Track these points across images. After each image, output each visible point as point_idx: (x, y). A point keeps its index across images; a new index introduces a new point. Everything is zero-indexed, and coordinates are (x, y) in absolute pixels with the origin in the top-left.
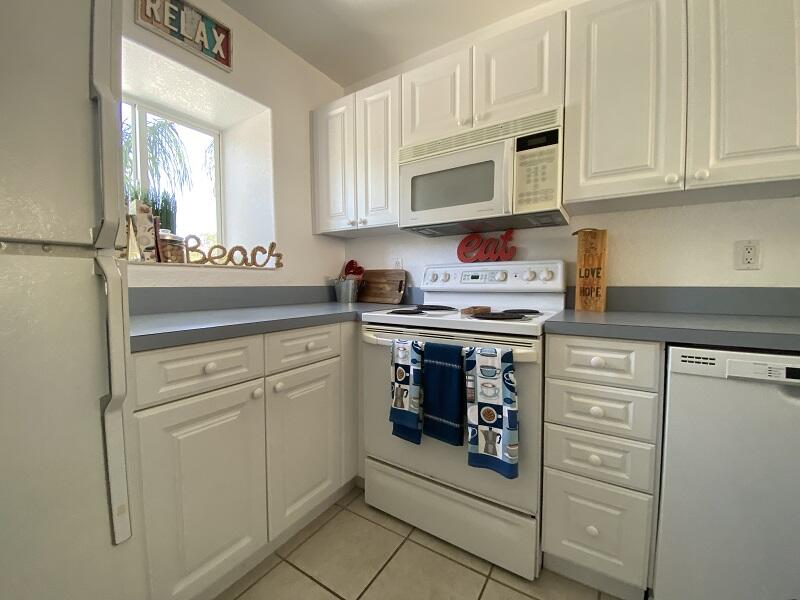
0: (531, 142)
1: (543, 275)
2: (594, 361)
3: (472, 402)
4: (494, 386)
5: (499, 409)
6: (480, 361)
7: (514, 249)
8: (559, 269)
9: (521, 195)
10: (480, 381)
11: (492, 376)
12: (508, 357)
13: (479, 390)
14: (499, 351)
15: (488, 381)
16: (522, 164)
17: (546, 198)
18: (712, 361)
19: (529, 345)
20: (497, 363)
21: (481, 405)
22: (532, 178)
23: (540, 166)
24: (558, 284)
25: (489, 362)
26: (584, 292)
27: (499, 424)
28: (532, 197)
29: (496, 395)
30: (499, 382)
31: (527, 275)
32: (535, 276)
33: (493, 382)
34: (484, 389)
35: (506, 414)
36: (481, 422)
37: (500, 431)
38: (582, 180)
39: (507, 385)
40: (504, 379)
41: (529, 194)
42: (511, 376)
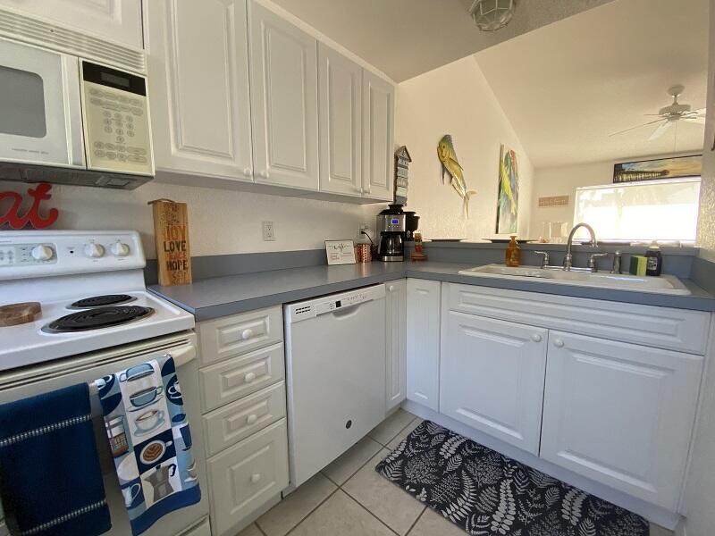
0: (105, 76)
1: (118, 249)
2: (245, 334)
3: (124, 452)
4: (155, 412)
5: (167, 436)
6: (126, 390)
7: (54, 214)
8: (135, 241)
9: (99, 145)
10: (131, 418)
11: (152, 401)
12: (168, 367)
13: (132, 428)
14: (154, 363)
15: (147, 409)
16: (94, 102)
17: (137, 160)
18: (307, 309)
19: (183, 342)
20: (156, 380)
21: (138, 449)
22: (114, 127)
23: (124, 114)
24: (138, 260)
25: (144, 384)
26: (170, 266)
27: (171, 452)
28: (116, 152)
29: (160, 421)
30: (162, 404)
31: (93, 250)
32: (103, 251)
33: (153, 407)
34: (141, 425)
35: (177, 435)
36: (142, 468)
37: (174, 460)
38: (173, 149)
39: (173, 401)
40: (168, 395)
41: (110, 146)
42: (177, 387)
